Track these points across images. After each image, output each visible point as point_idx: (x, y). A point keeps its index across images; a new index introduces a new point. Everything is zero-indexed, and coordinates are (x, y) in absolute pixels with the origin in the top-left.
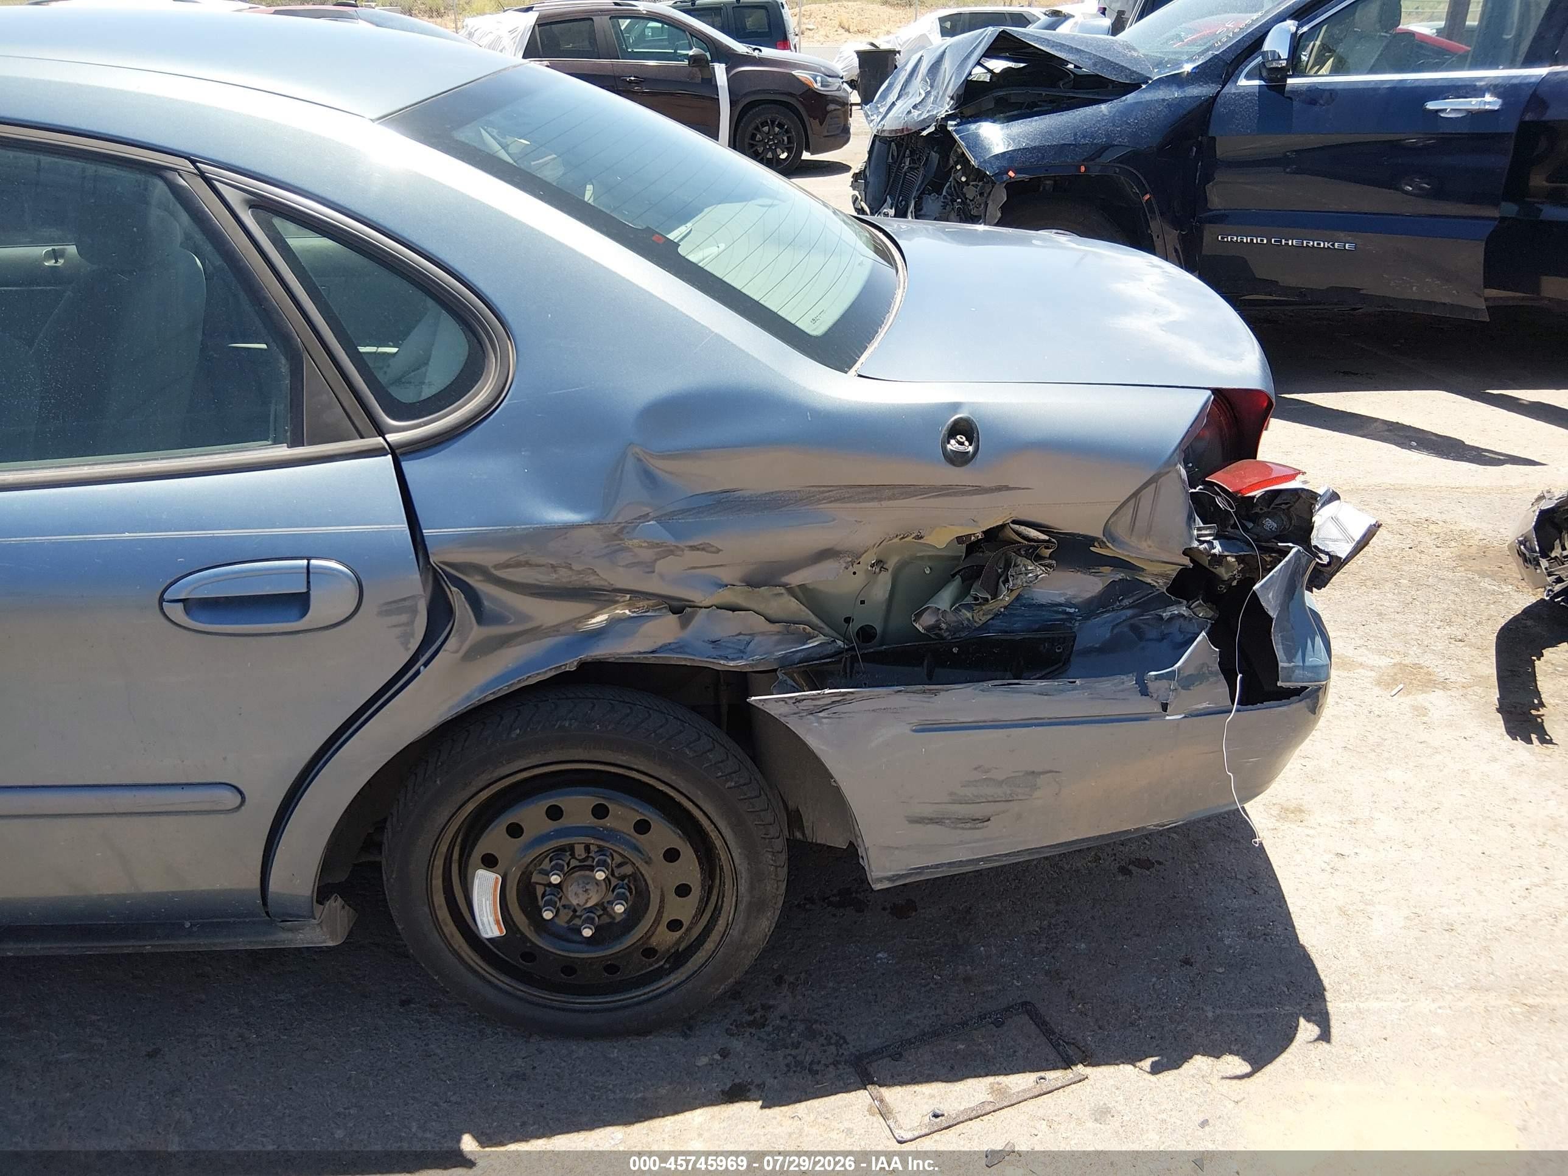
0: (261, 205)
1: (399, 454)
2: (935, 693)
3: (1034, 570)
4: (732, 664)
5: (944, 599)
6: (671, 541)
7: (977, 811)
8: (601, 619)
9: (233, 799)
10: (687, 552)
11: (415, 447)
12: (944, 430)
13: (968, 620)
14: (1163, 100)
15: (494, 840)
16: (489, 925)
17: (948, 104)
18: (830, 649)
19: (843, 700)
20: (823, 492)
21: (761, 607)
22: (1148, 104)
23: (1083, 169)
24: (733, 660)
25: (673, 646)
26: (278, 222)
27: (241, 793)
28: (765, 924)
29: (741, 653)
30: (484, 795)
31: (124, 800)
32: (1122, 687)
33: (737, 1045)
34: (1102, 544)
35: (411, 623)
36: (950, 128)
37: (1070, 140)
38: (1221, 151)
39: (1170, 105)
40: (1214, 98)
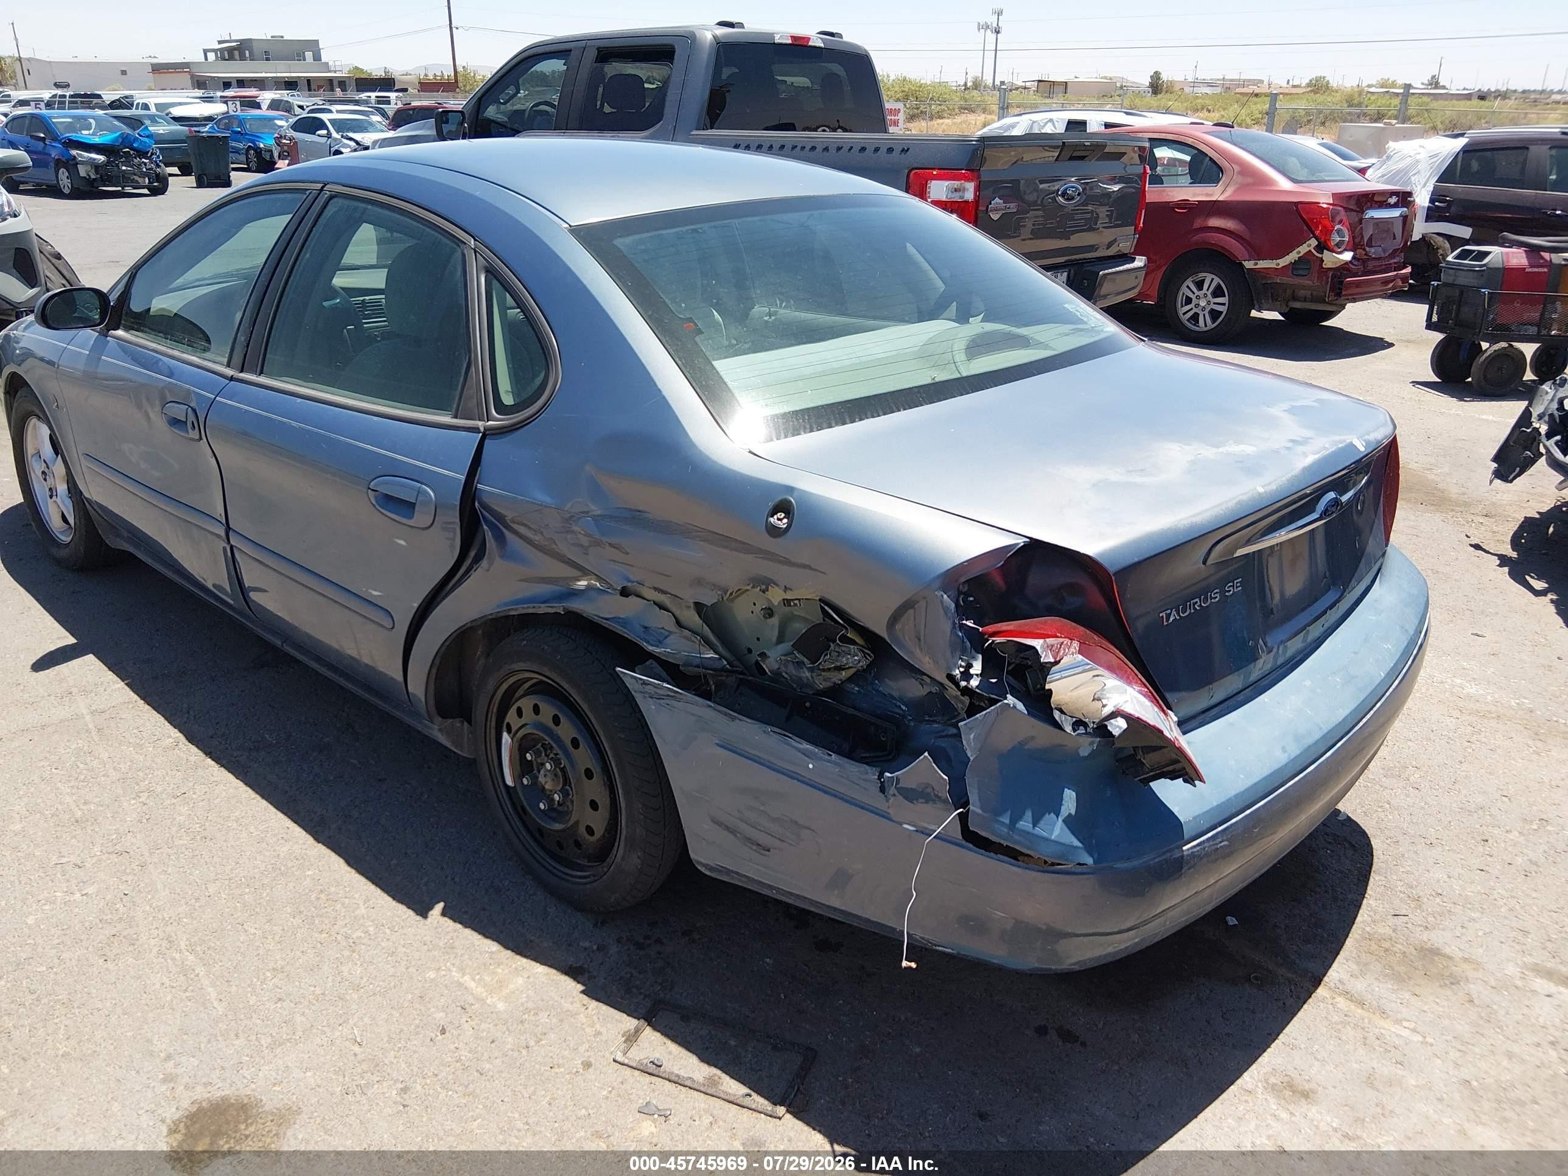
1: (487, 434)
6: (597, 536)
7: (758, 836)
8: (582, 584)
9: (390, 621)
10: (608, 547)
11: (505, 430)
12: (771, 505)
13: (808, 679)
16: (508, 776)
18: (718, 665)
19: (674, 697)
20: (696, 531)
21: (677, 613)
24: (652, 645)
25: (620, 620)
27: (393, 619)
31: (354, 604)
32: (864, 777)
33: (614, 949)
34: (891, 646)
35: (454, 539)
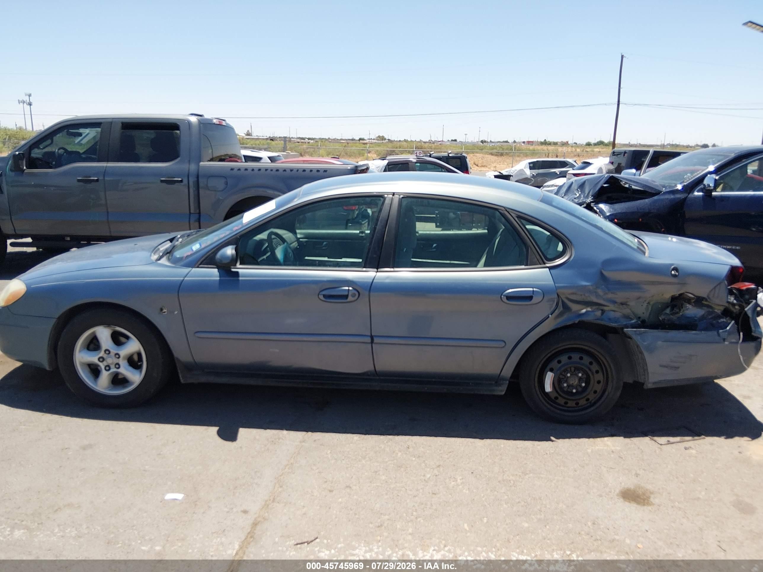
0: (519, 217)
1: (550, 268)
2: (668, 332)
3: (689, 306)
4: (613, 324)
5: (668, 311)
6: (607, 291)
7: (676, 365)
9: (503, 344)
11: (553, 267)
12: (671, 269)
14: (668, 199)
15: (554, 364)
16: (548, 388)
17: (591, 198)
22: (662, 200)
23: (640, 220)
25: (600, 319)
26: (522, 220)
27: (505, 342)
28: (618, 394)
29: (616, 322)
30: (553, 352)
32: (713, 334)
34: (706, 300)
35: (553, 304)
36: (592, 206)
37: (636, 210)
38: (687, 215)
39: (671, 200)
40: (685, 199)
